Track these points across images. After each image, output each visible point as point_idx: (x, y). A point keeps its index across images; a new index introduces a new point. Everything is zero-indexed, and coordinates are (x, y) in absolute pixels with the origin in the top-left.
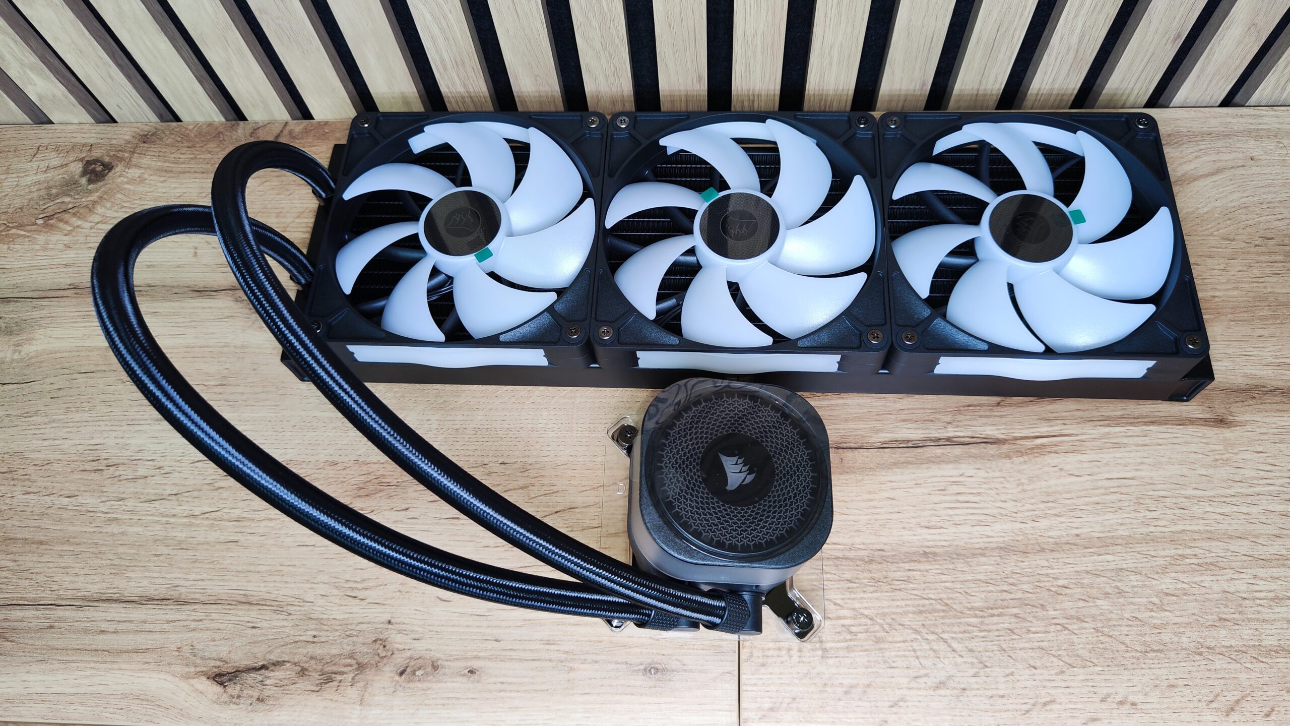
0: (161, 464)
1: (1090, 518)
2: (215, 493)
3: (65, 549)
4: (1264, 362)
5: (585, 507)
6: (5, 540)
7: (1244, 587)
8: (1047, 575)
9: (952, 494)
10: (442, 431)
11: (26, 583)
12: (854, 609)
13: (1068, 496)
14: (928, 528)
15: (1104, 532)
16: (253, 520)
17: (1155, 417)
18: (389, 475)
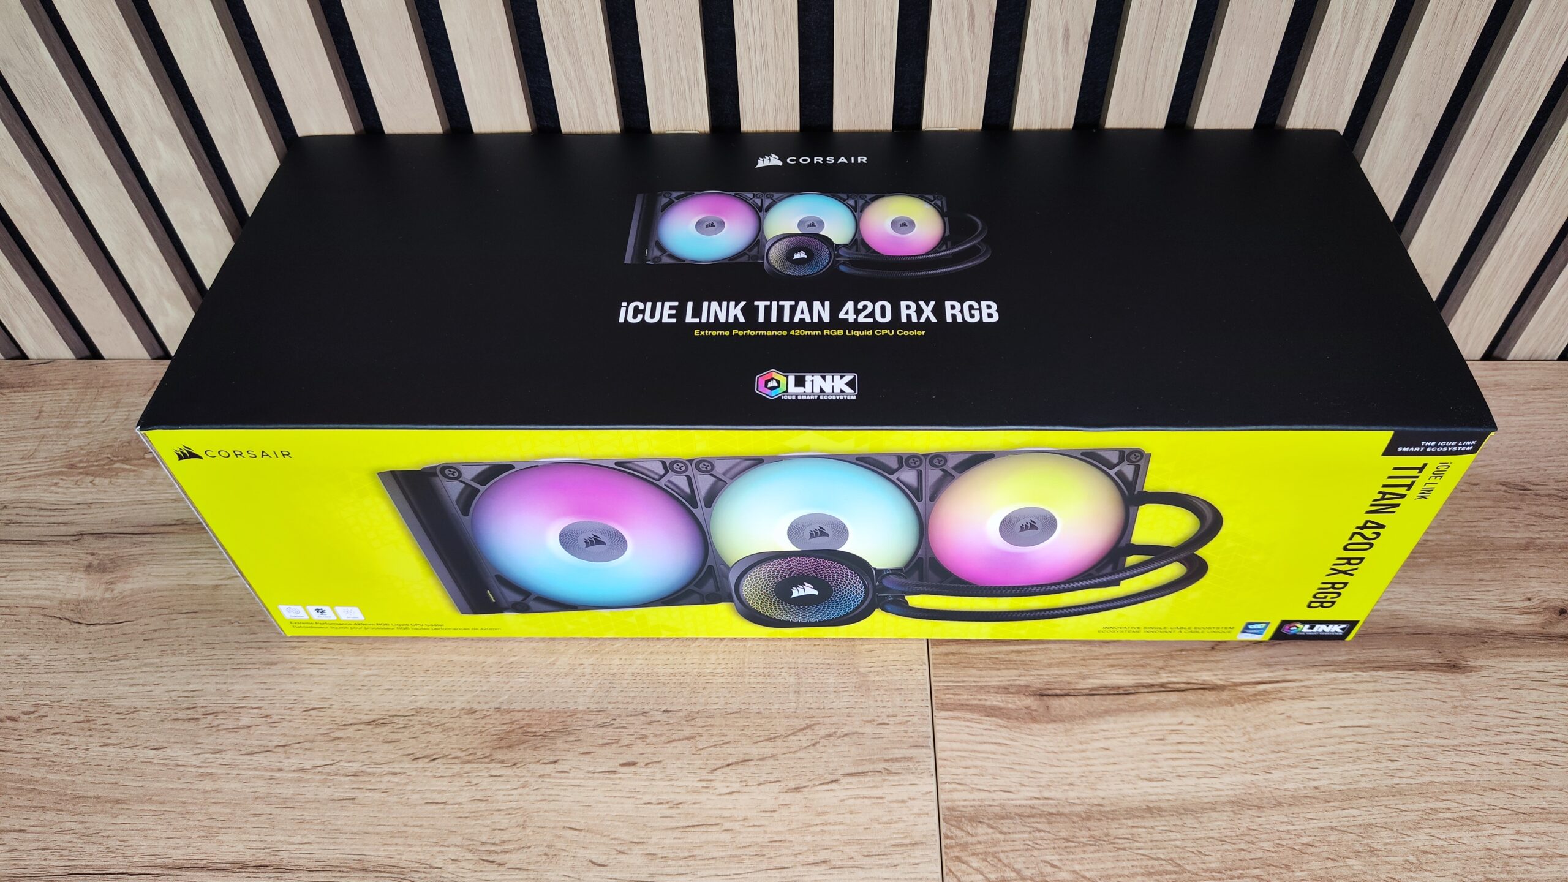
0: (269, 712)
1: (1327, 769)
2: (331, 744)
3: (146, 808)
4: (1489, 606)
5: (760, 760)
6: (73, 799)
7: (1508, 844)
8: (1288, 832)
9: (1172, 744)
10: (596, 677)
11: (93, 848)
12: (1075, 872)
13: (1301, 745)
14: (1150, 780)
15: (1345, 784)
16: (374, 774)
17: (1383, 661)
18: (536, 724)
